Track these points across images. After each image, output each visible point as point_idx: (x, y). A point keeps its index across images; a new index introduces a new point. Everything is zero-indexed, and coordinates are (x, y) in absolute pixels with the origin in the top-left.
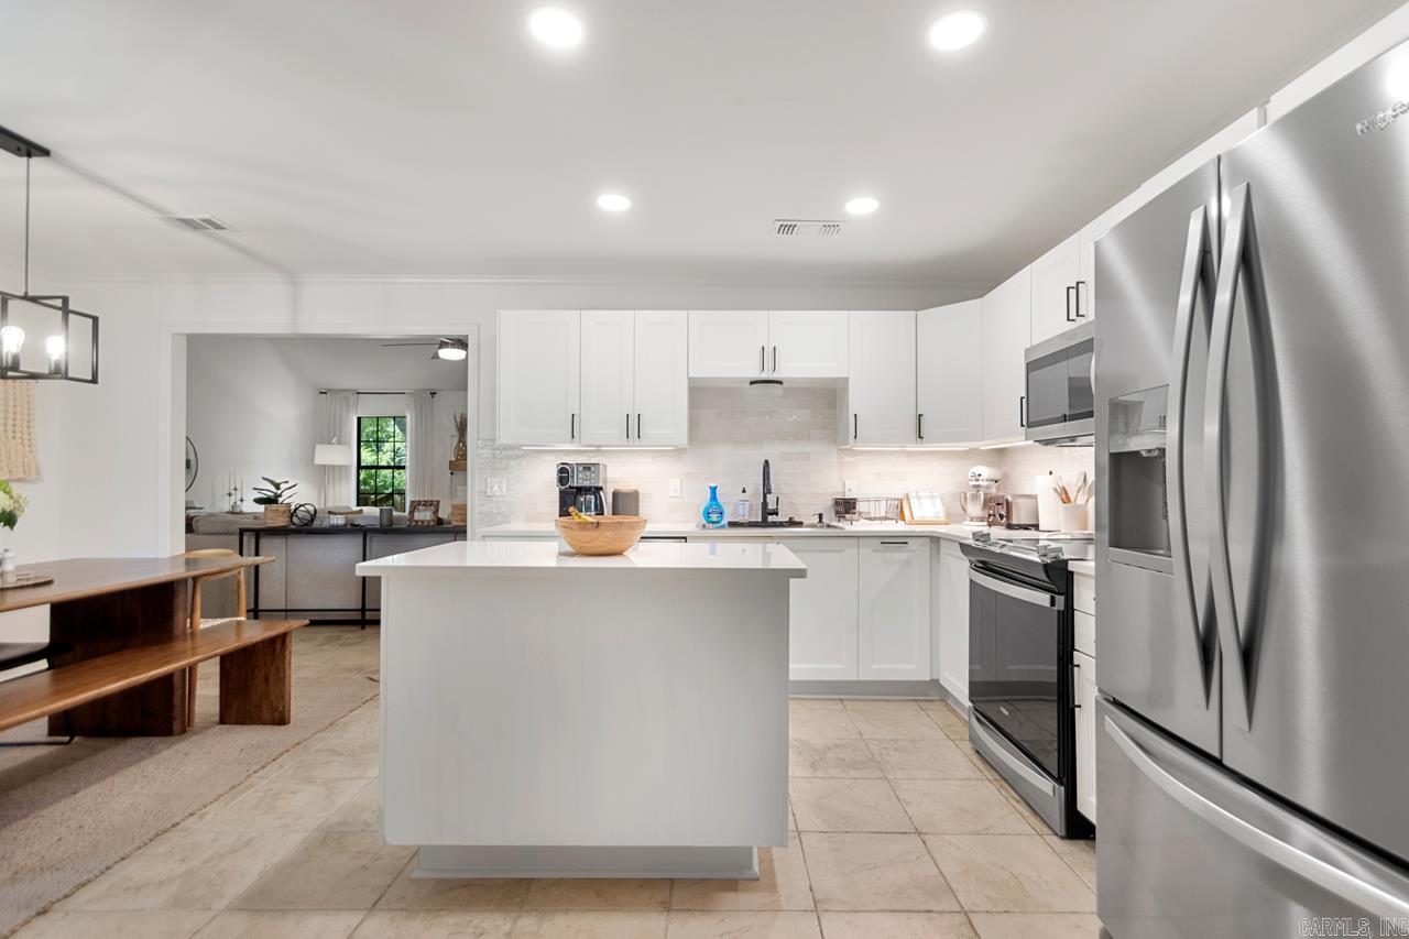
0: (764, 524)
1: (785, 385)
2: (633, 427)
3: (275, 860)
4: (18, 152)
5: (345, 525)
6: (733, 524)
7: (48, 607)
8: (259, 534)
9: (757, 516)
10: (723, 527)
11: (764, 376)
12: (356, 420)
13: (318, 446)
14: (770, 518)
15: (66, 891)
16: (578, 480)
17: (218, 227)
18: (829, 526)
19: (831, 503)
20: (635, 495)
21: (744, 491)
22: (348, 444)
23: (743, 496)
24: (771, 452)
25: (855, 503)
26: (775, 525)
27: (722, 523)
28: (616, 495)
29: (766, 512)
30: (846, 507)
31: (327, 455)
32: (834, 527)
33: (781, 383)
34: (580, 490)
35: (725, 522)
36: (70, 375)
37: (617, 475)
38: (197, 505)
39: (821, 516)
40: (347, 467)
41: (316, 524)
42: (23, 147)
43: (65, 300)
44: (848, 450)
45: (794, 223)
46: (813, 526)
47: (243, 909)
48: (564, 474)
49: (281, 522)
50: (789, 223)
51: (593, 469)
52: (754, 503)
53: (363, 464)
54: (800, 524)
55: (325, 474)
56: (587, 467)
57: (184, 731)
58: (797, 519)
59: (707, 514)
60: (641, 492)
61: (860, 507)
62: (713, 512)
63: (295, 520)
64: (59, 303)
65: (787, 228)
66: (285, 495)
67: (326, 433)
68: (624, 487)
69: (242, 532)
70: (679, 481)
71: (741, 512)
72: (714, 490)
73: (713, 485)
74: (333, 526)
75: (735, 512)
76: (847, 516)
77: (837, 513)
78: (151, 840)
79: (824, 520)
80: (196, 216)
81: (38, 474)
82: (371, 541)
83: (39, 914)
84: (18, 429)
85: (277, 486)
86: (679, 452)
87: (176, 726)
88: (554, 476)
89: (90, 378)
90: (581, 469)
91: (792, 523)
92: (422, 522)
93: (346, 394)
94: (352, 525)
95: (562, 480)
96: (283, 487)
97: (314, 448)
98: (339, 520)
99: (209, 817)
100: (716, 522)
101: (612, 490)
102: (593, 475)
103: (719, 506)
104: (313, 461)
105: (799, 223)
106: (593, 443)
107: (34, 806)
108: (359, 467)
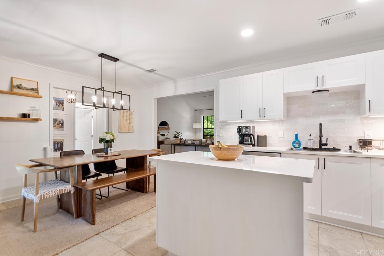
0: (320, 149)
1: (330, 92)
2: (262, 113)
3: (141, 237)
4: (114, 61)
5: (191, 144)
6: (305, 149)
7: (126, 159)
8: (175, 145)
9: (317, 145)
10: (300, 150)
11: (318, 88)
12: (203, 117)
13: (194, 124)
14: (323, 147)
15: (103, 230)
16: (244, 131)
17: (155, 71)
18: (355, 152)
19: (356, 141)
20: (265, 137)
21: (310, 136)
22: (201, 123)
23: (310, 138)
24: (324, 120)
25: (372, 142)
26: (325, 150)
27: (301, 148)
28: (258, 136)
29: (321, 144)
30: (365, 143)
31: (196, 126)
32: (358, 152)
33: (328, 91)
34: (246, 135)
35: (301, 147)
36: (123, 109)
37: (259, 130)
38: (169, 138)
39: (350, 147)
40: (201, 129)
41: (186, 143)
42: (115, 60)
43: (121, 92)
44: (366, 117)
45: (329, 18)
46: (345, 151)
47: (126, 251)
48: (240, 130)
49: (179, 142)
50: (326, 19)
51: (249, 128)
52: (316, 140)
53: (204, 128)
54: (339, 150)
55: (196, 131)
56: (247, 128)
57: (146, 192)
58: (337, 148)
59: (294, 144)
60: (267, 136)
61: (374, 143)
62: (296, 143)
63: (181, 142)
64: (120, 93)
65: (326, 21)
66: (180, 135)
67: (196, 120)
68: (261, 134)
69: (171, 144)
70: (283, 131)
71: (309, 144)
72: (296, 135)
73: (296, 133)
74: (189, 144)
75: (307, 144)
76: (366, 147)
77: (360, 146)
78: (124, 221)
79: (352, 149)
80: (150, 69)
81: (133, 131)
82: (197, 148)
83: (96, 234)
84: (130, 122)
85: (178, 134)
86: (281, 121)
87: (145, 191)
88: (236, 130)
89: (129, 109)
90: (245, 128)
91: (335, 149)
92: (209, 143)
93: (200, 110)
94: (193, 144)
95: (239, 132)
96: (179, 134)
97: (193, 124)
98: (190, 142)
99: (138, 218)
100: (298, 148)
101: (257, 135)
102: (249, 130)
103: (299, 141)
104: (193, 127)
105: (331, 18)
106: (249, 119)
107: (114, 205)
108: (204, 129)
